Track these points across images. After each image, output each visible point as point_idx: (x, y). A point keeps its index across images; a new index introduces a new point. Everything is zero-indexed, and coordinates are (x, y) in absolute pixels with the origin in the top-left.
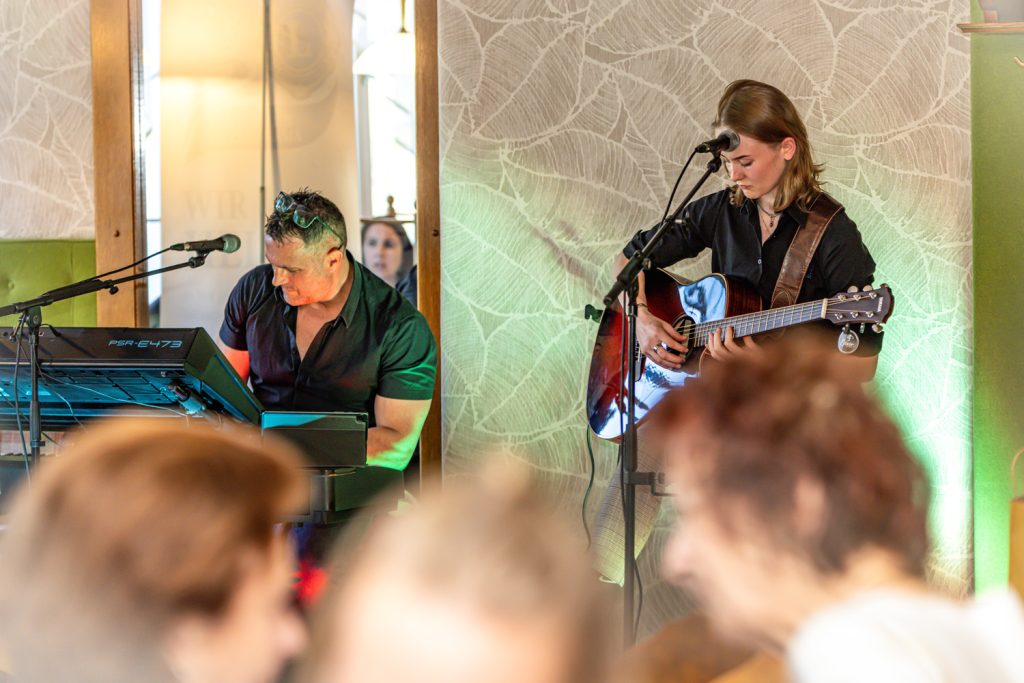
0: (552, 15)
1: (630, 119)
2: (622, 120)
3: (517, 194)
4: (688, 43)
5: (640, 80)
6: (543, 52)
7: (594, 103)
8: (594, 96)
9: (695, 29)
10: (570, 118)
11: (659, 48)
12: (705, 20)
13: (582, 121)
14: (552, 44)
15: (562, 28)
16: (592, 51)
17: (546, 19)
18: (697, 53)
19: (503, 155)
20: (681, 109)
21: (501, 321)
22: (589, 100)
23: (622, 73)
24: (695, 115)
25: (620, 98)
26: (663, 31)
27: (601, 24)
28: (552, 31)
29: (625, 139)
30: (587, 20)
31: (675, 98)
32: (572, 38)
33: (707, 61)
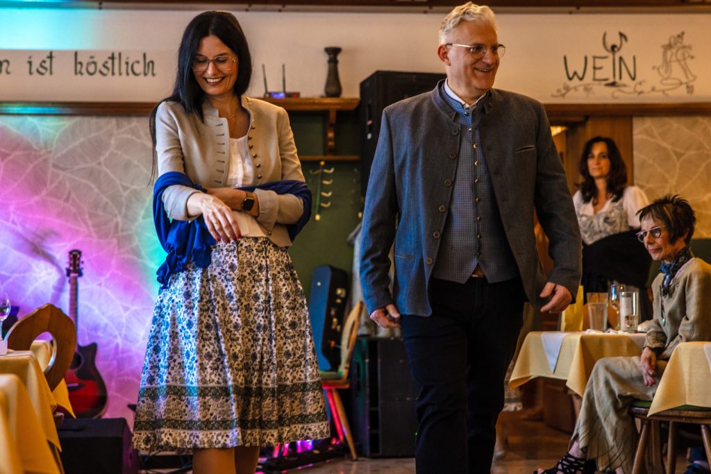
0: (35, 151)
1: (73, 195)
2: (69, 193)
3: (18, 224)
4: (100, 164)
5: (77, 178)
6: (31, 166)
7: (56, 187)
8: (55, 184)
9: (102, 159)
10: (44, 193)
11: (86, 165)
12: (107, 155)
13: (50, 194)
14: (36, 163)
15: (41, 156)
16: (55, 166)
17: (33, 153)
18: (104, 168)
19: (12, 208)
20: (96, 190)
21: (9, 277)
22: (53, 186)
23: (69, 175)
24: (103, 193)
25: (68, 185)
26: (88, 159)
27: (59, 155)
28: (36, 157)
29: (70, 201)
30: (53, 153)
31: (93, 186)
32: (45, 161)
33: (108, 171)
